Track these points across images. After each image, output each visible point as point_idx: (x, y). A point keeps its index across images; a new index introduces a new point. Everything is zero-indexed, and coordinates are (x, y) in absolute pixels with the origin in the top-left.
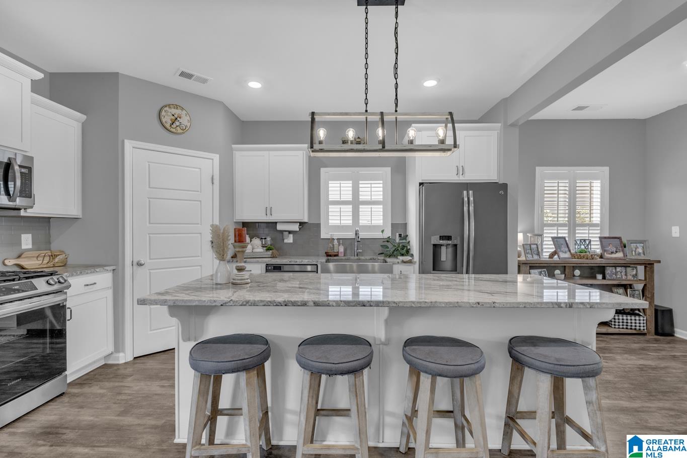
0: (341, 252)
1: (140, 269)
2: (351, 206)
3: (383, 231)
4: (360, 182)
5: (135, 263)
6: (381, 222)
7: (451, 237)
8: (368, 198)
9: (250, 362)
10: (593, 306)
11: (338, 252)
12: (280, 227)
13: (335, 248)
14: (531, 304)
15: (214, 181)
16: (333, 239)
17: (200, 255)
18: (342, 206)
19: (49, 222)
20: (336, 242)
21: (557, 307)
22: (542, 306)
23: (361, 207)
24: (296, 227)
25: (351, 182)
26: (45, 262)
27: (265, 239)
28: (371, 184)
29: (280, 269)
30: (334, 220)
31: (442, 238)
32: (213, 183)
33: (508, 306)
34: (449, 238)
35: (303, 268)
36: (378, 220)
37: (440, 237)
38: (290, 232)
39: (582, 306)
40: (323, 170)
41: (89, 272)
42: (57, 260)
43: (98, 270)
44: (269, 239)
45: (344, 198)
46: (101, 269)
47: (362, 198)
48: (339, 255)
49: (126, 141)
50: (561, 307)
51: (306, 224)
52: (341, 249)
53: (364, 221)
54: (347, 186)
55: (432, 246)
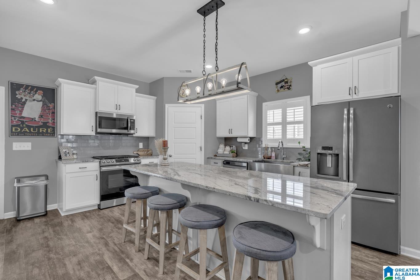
0: (273, 156)
1: (171, 158)
2: (281, 126)
3: (299, 143)
4: (288, 109)
5: (169, 155)
6: (302, 137)
7: (332, 147)
8: (292, 120)
9: (136, 196)
10: (274, 204)
11: (271, 156)
12: (239, 140)
13: (269, 154)
14: (233, 193)
15: (202, 117)
16: (268, 148)
17: (195, 153)
18: (275, 126)
19: (149, 138)
20: (270, 149)
21: (249, 199)
22: (240, 197)
23: (287, 126)
24: (247, 140)
25: (281, 110)
26: (145, 153)
27: (232, 146)
28: (294, 109)
29: (229, 164)
30: (270, 136)
31: (324, 148)
32: (201, 119)
33: (221, 192)
34: (330, 148)
35: (240, 164)
36: (300, 135)
37: (322, 147)
38: (246, 143)
39: (265, 203)
40: (264, 104)
41: (151, 157)
42: (149, 153)
43: (154, 157)
44: (234, 147)
45: (276, 121)
46: (156, 157)
47: (289, 120)
48: (272, 158)
49: (166, 105)
50: (251, 200)
51: (255, 138)
52: (273, 154)
53: (289, 136)
54: (279, 112)
55: (317, 154)
